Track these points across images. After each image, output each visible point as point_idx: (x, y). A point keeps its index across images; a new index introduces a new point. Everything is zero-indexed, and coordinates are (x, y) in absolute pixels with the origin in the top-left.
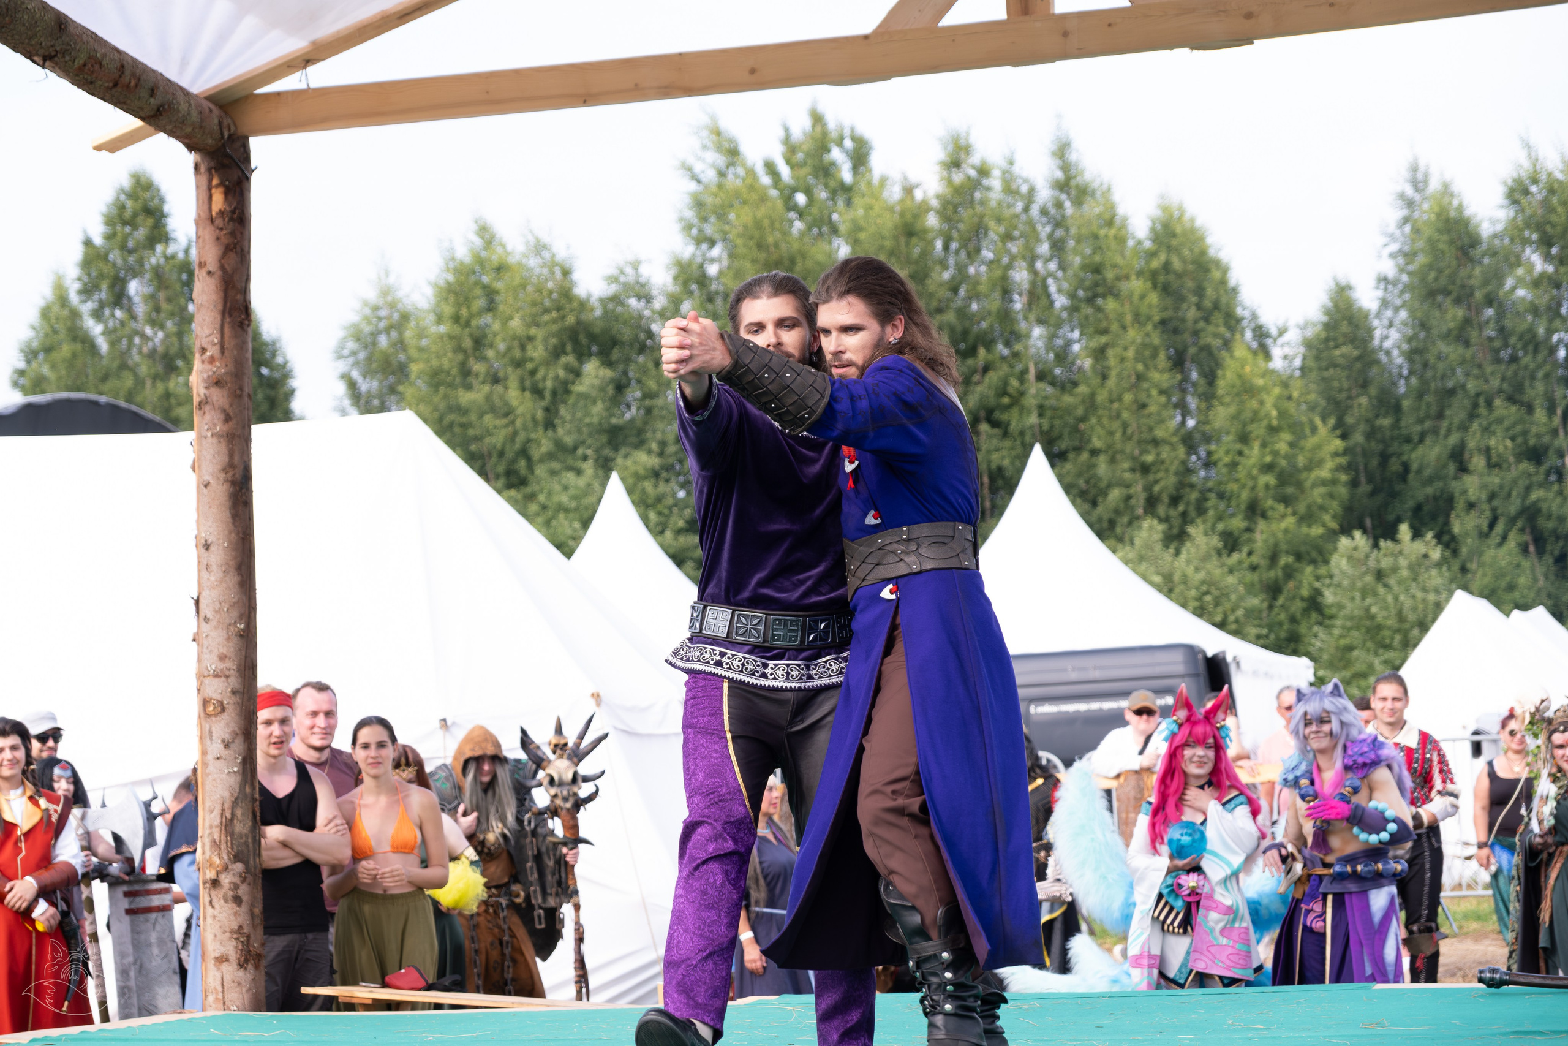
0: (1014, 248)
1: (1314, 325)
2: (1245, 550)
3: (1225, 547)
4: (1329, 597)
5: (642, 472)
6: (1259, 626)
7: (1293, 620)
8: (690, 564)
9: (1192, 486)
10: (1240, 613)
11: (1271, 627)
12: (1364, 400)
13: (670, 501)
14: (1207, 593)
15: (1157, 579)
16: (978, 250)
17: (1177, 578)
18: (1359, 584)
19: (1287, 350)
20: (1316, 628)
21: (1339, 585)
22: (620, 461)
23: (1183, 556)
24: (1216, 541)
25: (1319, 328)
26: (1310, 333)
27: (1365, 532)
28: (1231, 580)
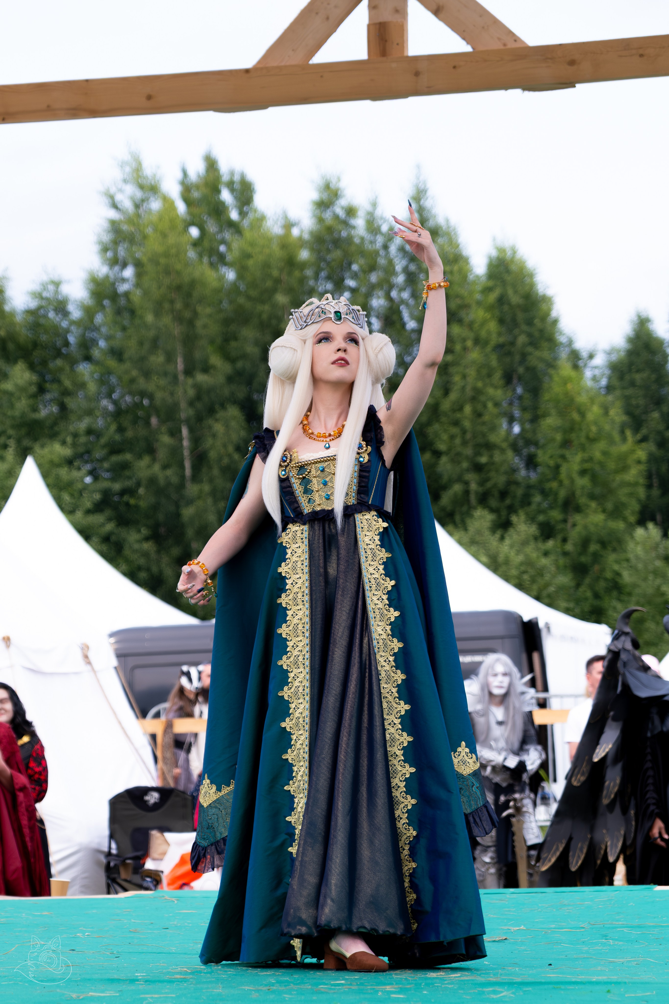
0: (374, 278)
1: (618, 351)
2: (559, 537)
3: (542, 534)
4: (627, 577)
5: (56, 460)
6: (568, 601)
7: (597, 596)
8: (95, 539)
9: (517, 483)
10: (552, 589)
11: (578, 601)
12: (656, 415)
13: (79, 486)
14: (524, 572)
15: (484, 559)
16: (342, 280)
17: (501, 558)
18: (651, 567)
19: (597, 372)
20: (615, 603)
21: (633, 568)
22: (37, 448)
23: (507, 541)
24: (533, 529)
25: (622, 354)
26: (614, 357)
27: (656, 524)
28: (544, 561)
